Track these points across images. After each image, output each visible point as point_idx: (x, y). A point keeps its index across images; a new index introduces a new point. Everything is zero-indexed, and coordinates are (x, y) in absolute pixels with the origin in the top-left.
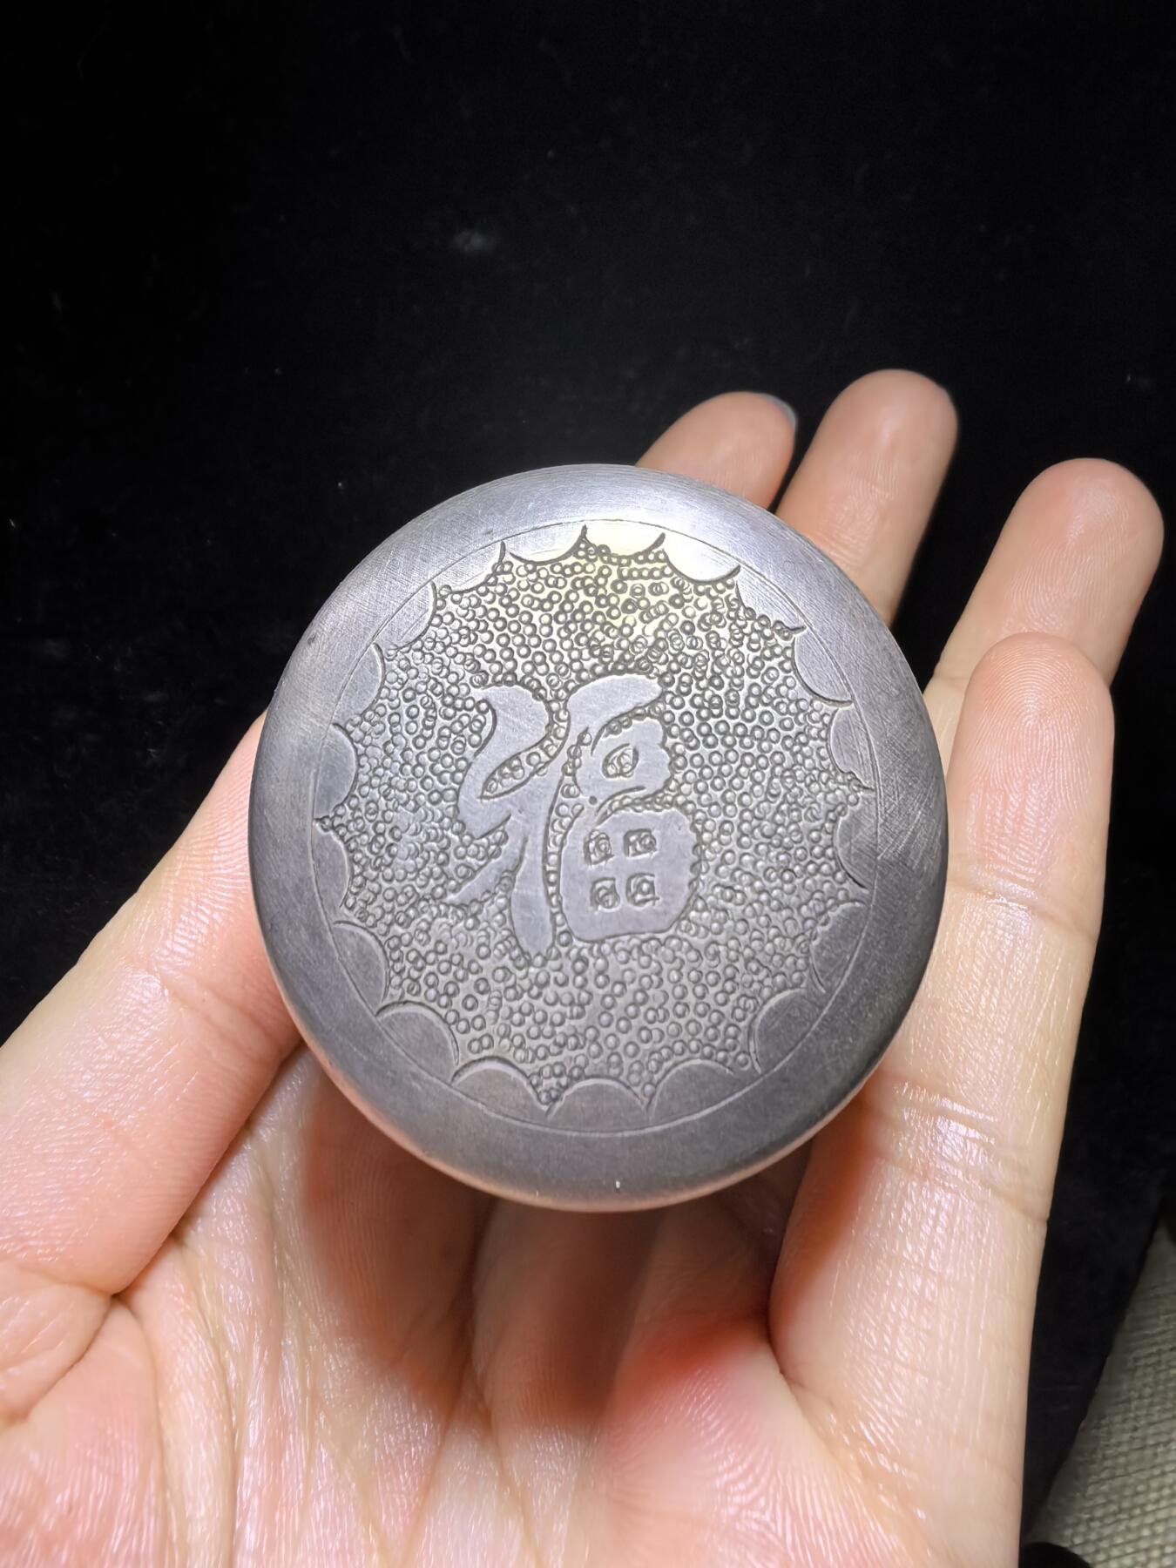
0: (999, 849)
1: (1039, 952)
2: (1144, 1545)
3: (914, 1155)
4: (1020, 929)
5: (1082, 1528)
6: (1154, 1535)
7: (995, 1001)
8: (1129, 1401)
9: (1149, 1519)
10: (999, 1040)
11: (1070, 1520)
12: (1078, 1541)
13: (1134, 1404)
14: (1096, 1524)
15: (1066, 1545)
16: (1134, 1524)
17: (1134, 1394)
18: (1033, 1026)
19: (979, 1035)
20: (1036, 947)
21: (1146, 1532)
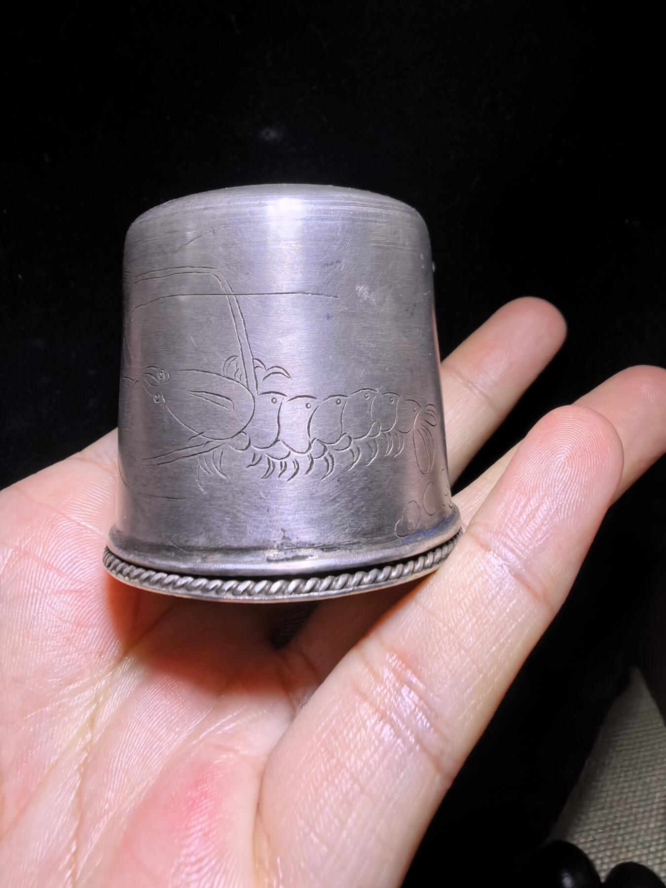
0: (511, 530)
1: (511, 605)
2: (618, 845)
3: (380, 703)
4: (505, 586)
5: (584, 834)
6: (623, 840)
7: (470, 626)
8: (615, 767)
9: (622, 832)
10: (463, 652)
11: (579, 830)
12: (582, 840)
13: (618, 770)
14: (592, 832)
15: (575, 842)
16: (613, 833)
17: (618, 765)
18: (488, 651)
19: (452, 644)
20: (511, 601)
21: (620, 838)
